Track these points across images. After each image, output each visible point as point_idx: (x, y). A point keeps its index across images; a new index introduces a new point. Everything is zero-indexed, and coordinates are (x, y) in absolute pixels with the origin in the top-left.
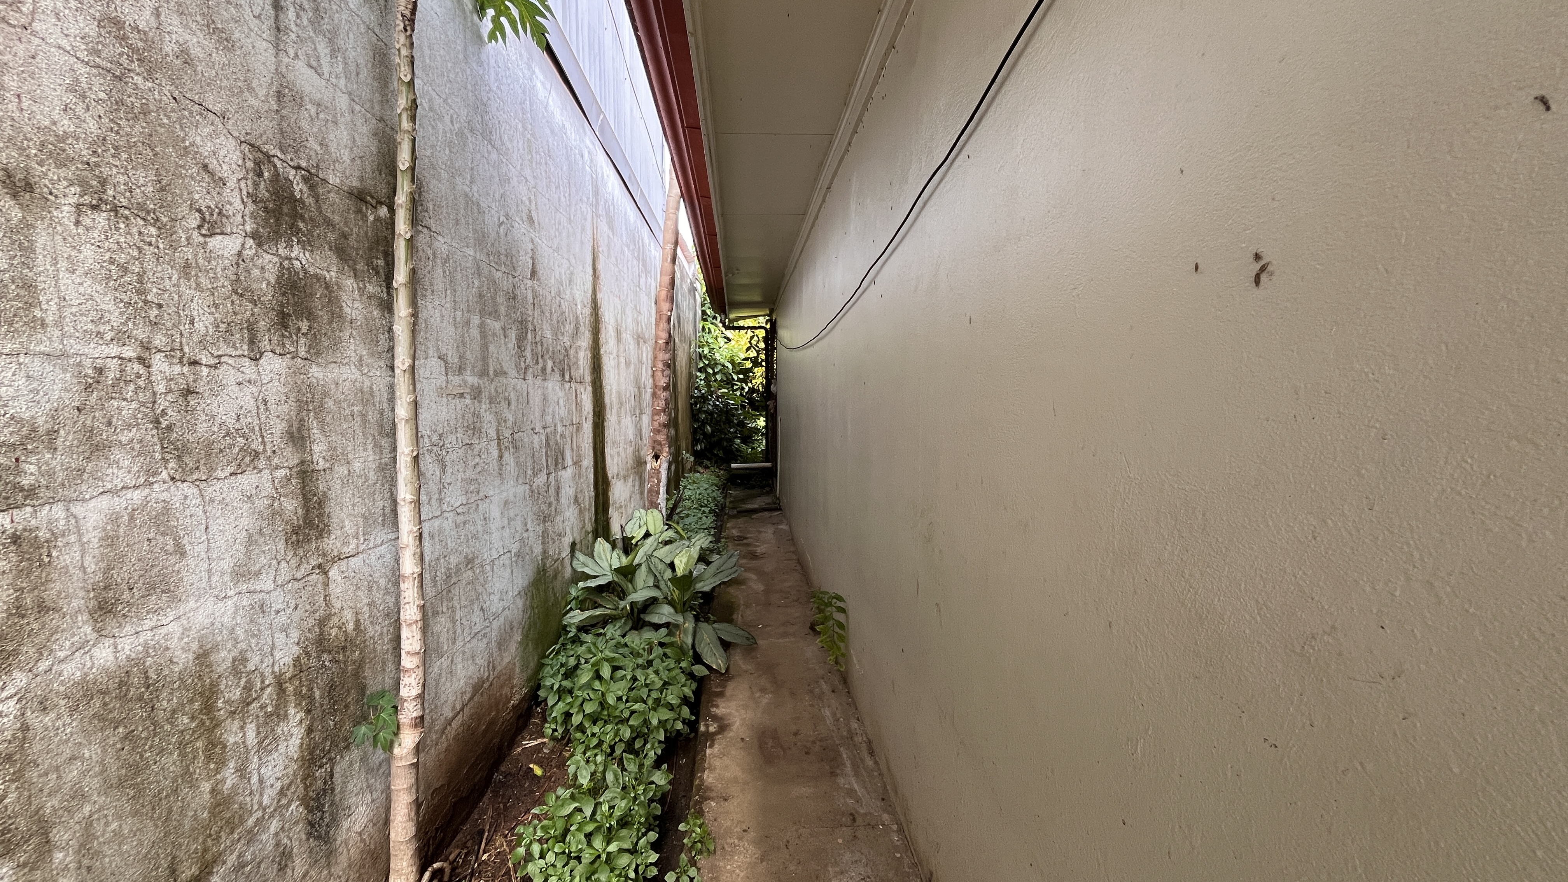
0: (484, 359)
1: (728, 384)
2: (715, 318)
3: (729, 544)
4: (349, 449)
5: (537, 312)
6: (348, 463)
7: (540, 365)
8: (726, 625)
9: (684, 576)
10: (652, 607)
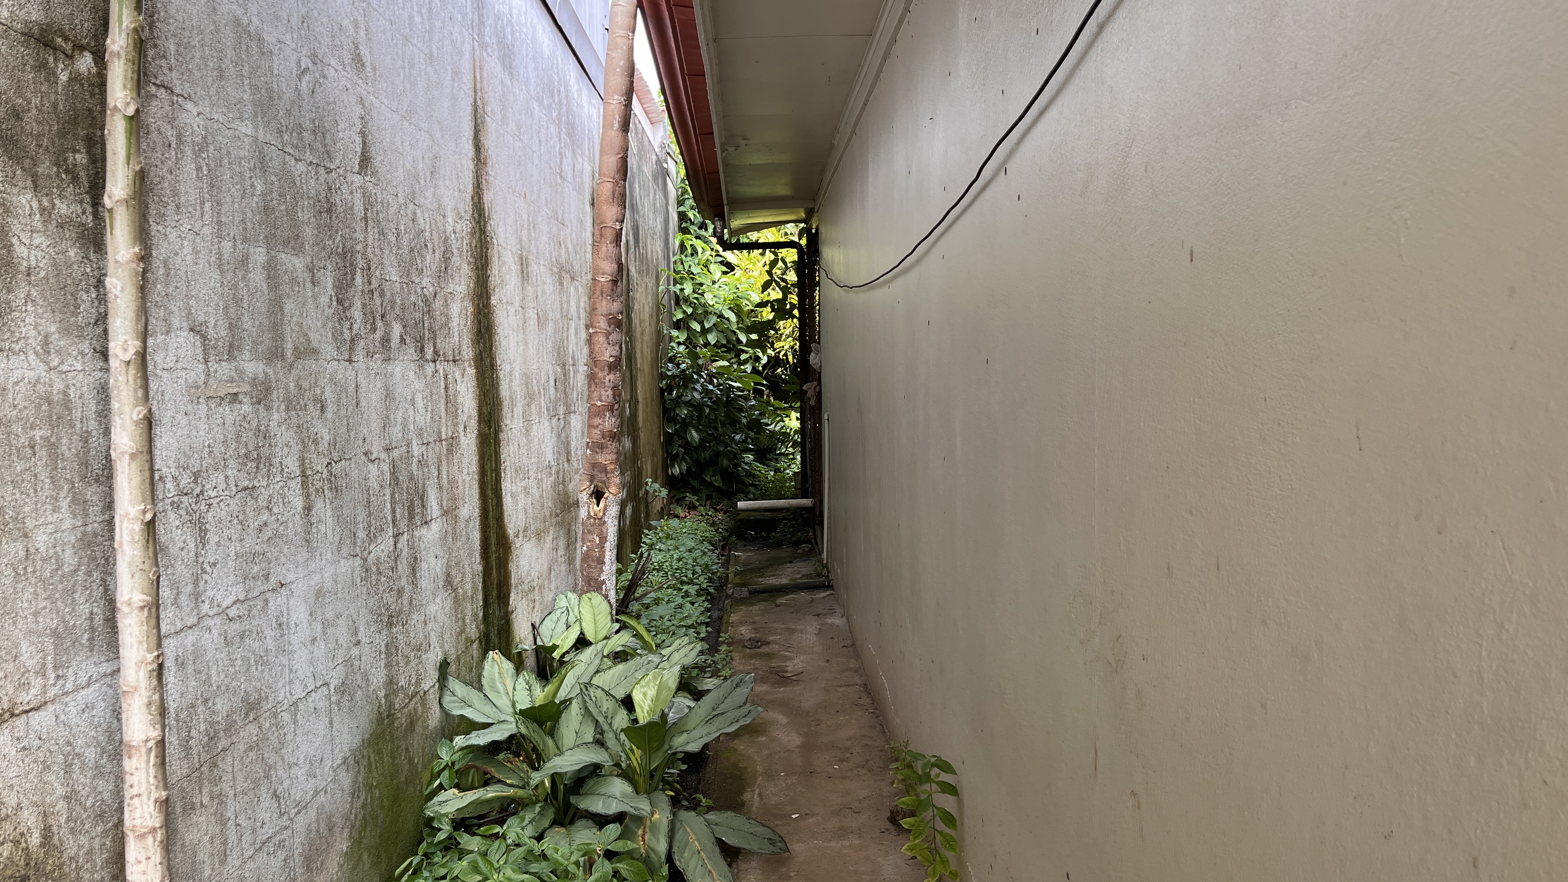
0: (276, 328)
1: (729, 350)
2: (703, 226)
3: (736, 655)
4: (27, 509)
5: (372, 234)
6: (26, 536)
7: (379, 334)
8: (729, 814)
9: (651, 724)
10: (591, 782)
